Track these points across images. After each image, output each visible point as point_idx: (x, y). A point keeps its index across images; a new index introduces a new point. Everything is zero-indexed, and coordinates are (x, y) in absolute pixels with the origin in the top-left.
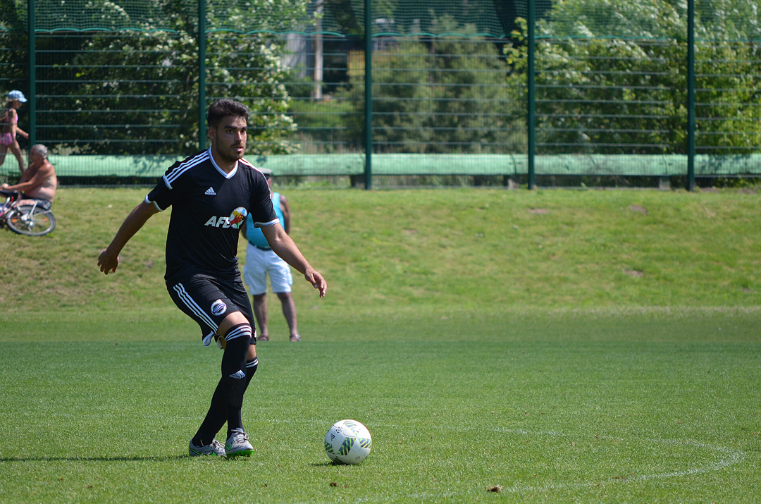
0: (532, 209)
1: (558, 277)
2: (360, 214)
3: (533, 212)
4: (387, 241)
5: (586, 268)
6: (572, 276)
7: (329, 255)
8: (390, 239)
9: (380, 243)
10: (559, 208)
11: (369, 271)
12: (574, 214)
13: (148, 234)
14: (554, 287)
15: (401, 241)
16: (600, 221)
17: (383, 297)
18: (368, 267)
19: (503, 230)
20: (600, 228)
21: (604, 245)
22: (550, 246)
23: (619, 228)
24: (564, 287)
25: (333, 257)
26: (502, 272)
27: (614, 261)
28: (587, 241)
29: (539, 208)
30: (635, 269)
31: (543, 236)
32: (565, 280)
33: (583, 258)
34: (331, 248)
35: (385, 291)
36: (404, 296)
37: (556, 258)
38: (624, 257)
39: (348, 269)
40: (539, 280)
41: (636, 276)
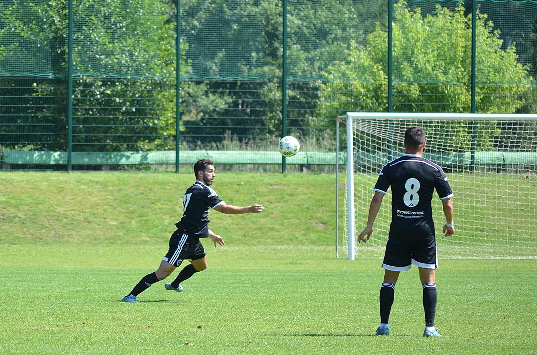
0: (272, 185)
1: (269, 228)
2: (156, 188)
3: (271, 187)
4: (167, 205)
5: (289, 222)
6: (278, 227)
7: (124, 213)
8: (169, 204)
9: (162, 206)
10: (289, 185)
11: (146, 223)
12: (297, 189)
13: (11, 200)
14: (263, 234)
15: (176, 205)
16: (312, 193)
17: (148, 239)
18: (146, 220)
19: (246, 199)
20: (310, 197)
21: (308, 208)
22: (272, 208)
23: (322, 198)
24: (270, 234)
25: (126, 214)
26: (233, 224)
27: (310, 218)
28: (298, 205)
29: (276, 185)
30: (321, 223)
31: (271, 202)
32: (272, 229)
33: (290, 216)
34: (128, 209)
35: (151, 235)
36: (162, 239)
37: (273, 216)
38: (318, 215)
39: (133, 221)
40: (255, 229)
41: (321, 227)
